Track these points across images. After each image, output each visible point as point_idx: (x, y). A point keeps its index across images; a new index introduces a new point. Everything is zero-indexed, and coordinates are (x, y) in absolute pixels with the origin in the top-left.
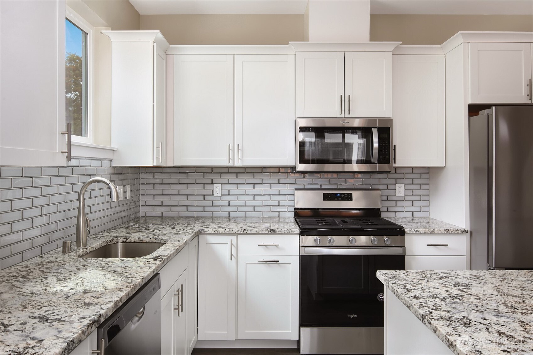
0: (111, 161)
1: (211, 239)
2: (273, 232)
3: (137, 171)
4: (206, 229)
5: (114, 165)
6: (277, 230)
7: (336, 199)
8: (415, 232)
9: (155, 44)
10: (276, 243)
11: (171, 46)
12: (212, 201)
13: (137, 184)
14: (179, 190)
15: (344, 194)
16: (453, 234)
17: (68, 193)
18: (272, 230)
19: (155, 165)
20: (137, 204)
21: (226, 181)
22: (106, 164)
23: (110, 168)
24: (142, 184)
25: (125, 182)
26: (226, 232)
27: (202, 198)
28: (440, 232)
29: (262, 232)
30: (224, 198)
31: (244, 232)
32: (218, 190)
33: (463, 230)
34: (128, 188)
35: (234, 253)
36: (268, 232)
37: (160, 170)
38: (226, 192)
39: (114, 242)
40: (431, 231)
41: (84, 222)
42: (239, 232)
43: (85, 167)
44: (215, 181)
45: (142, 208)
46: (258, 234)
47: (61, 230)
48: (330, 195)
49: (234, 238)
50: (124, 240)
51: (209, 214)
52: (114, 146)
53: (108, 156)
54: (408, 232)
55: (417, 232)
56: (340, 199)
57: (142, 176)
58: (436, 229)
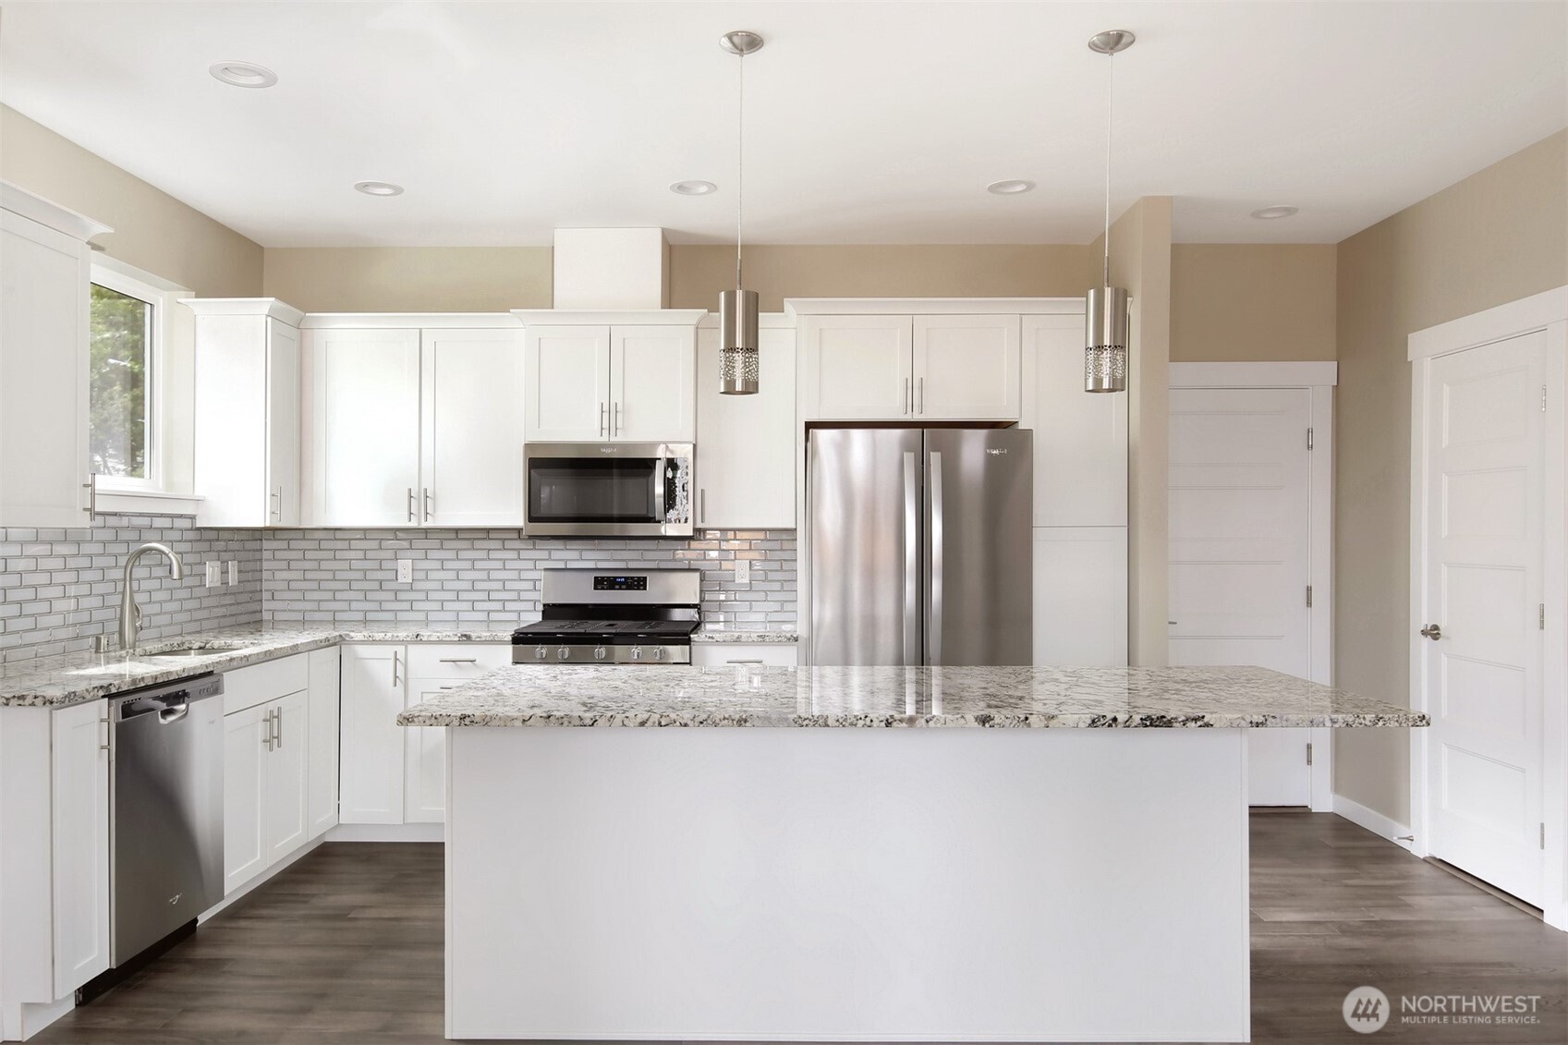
0: (193, 518)
1: (362, 651)
2: (466, 639)
3: (257, 535)
4: (352, 634)
5: (198, 525)
6: (474, 635)
7: (617, 587)
8: (707, 639)
9: (269, 319)
10: (471, 658)
11: (307, 314)
12: (396, 592)
13: (256, 560)
14: (334, 571)
15: (632, 578)
16: (772, 643)
17: (109, 568)
18: (465, 636)
19: (268, 525)
20: (257, 596)
21: (421, 554)
22: (186, 524)
23: (191, 529)
24: (266, 560)
25: (224, 556)
26: (387, 638)
27: (376, 586)
28: (750, 640)
29: (448, 639)
30: (417, 586)
31: (417, 639)
32: (405, 572)
33: (789, 635)
34: (233, 566)
35: (400, 673)
36: (457, 639)
37: (299, 535)
38: (421, 575)
39: (185, 647)
40: (734, 638)
41: (132, 612)
42: (408, 639)
43: (140, 529)
44: (400, 554)
45: (266, 605)
46: (440, 642)
47: (97, 622)
48: (606, 581)
49: (400, 649)
50: (202, 645)
51: (389, 616)
52: (199, 493)
53: (188, 510)
54: (696, 639)
55: (711, 640)
56: (624, 587)
57: (266, 544)
58: (744, 635)
